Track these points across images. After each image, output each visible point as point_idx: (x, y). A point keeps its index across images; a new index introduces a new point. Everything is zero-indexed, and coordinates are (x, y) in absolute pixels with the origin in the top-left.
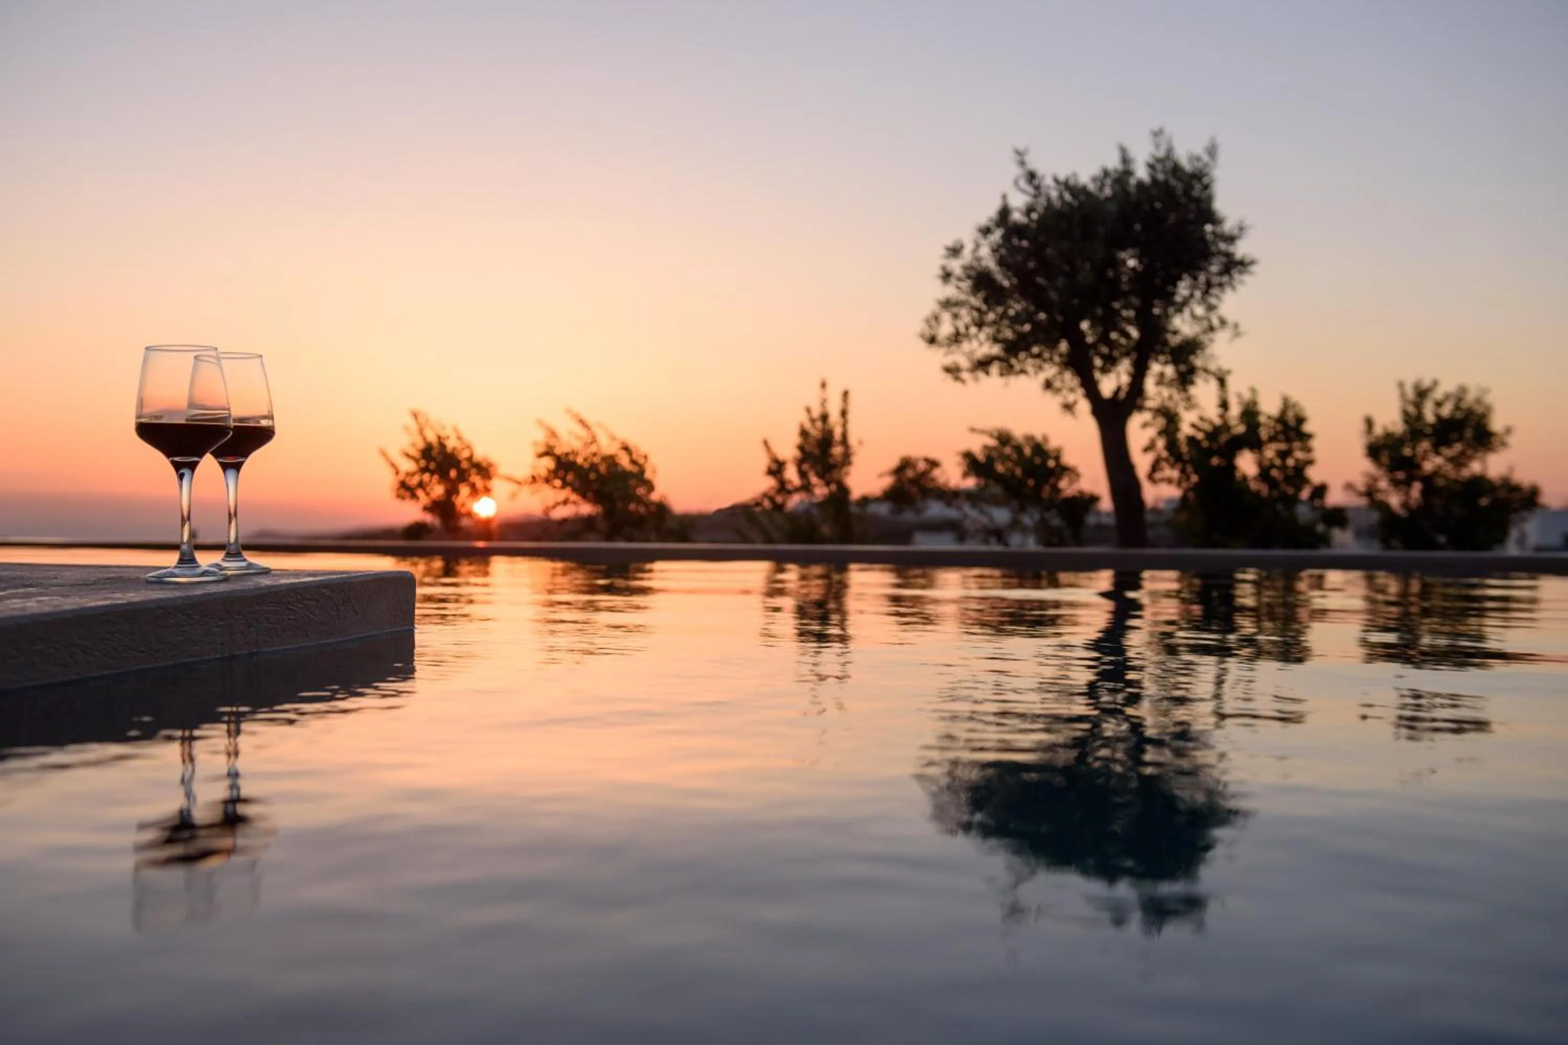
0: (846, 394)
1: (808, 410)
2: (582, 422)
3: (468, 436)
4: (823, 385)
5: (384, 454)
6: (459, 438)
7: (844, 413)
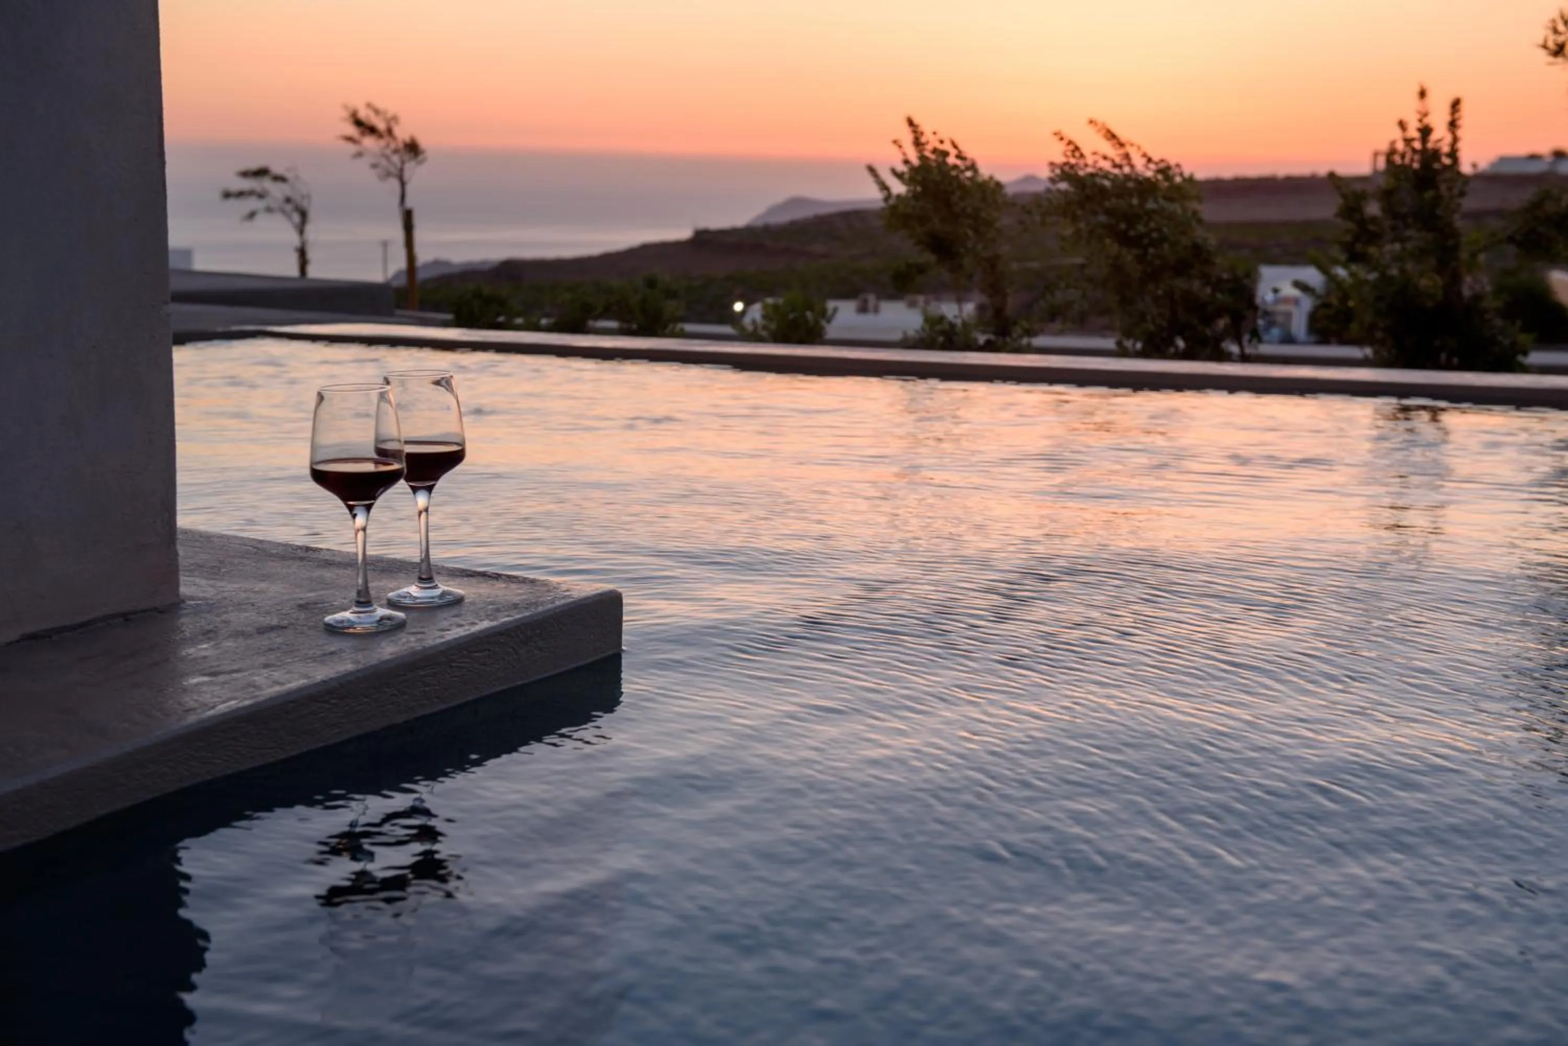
0: (1456, 105)
1: (1402, 125)
2: (1111, 136)
3: (971, 152)
4: (1422, 94)
5: (872, 170)
6: (960, 156)
7: (1453, 125)
